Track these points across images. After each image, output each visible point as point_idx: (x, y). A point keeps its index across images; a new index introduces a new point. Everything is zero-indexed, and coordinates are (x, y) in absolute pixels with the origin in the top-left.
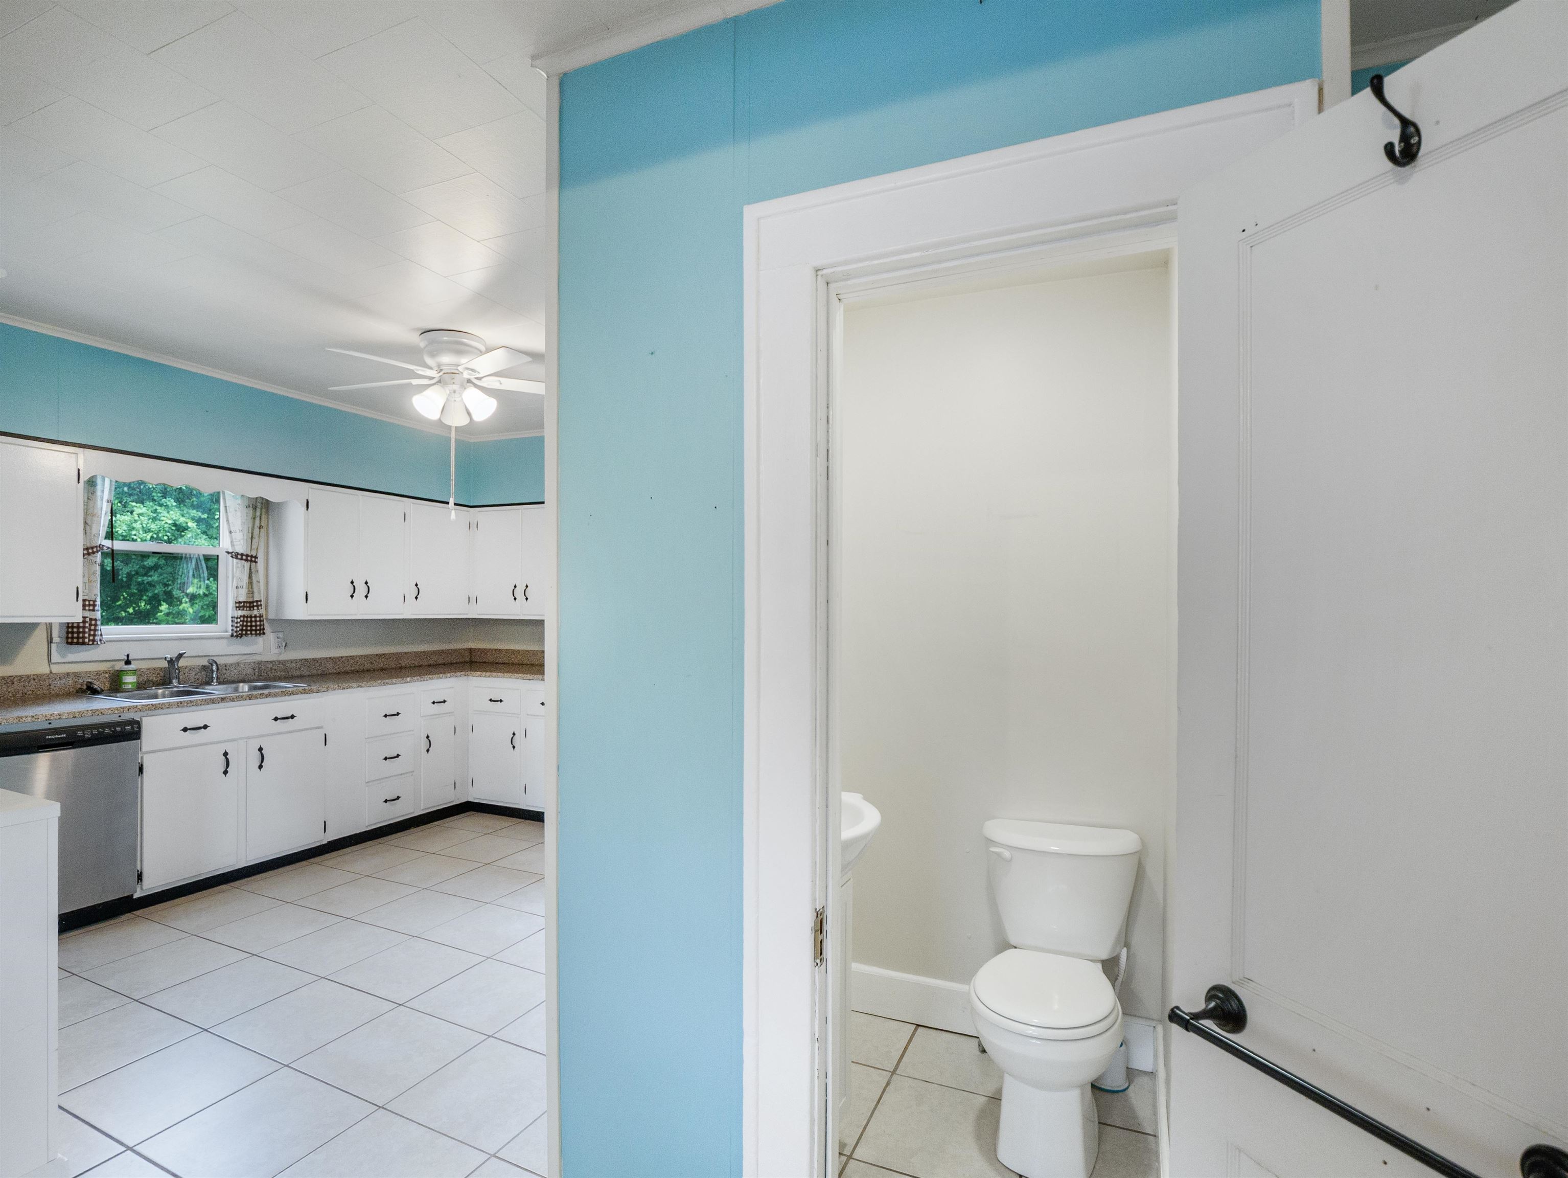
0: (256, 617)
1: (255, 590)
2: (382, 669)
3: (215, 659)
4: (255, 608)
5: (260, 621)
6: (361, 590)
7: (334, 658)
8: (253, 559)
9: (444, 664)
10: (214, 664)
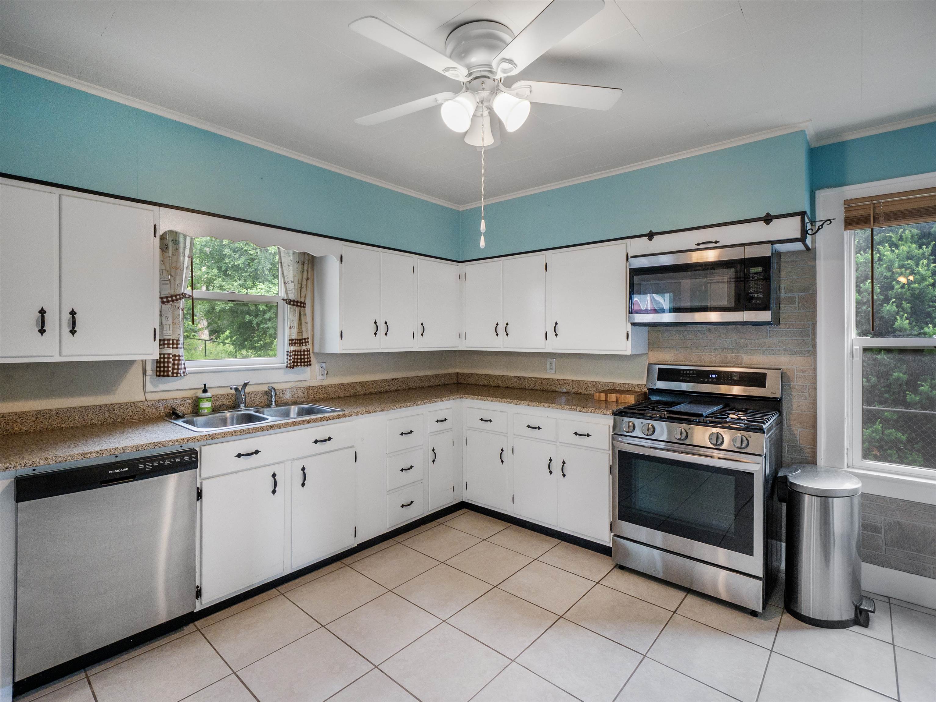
0: (304, 351)
1: (304, 329)
2: (396, 391)
3: (274, 386)
4: (304, 344)
5: (307, 355)
6: (382, 328)
7: (363, 382)
8: (302, 305)
9: (439, 385)
10: (273, 390)
